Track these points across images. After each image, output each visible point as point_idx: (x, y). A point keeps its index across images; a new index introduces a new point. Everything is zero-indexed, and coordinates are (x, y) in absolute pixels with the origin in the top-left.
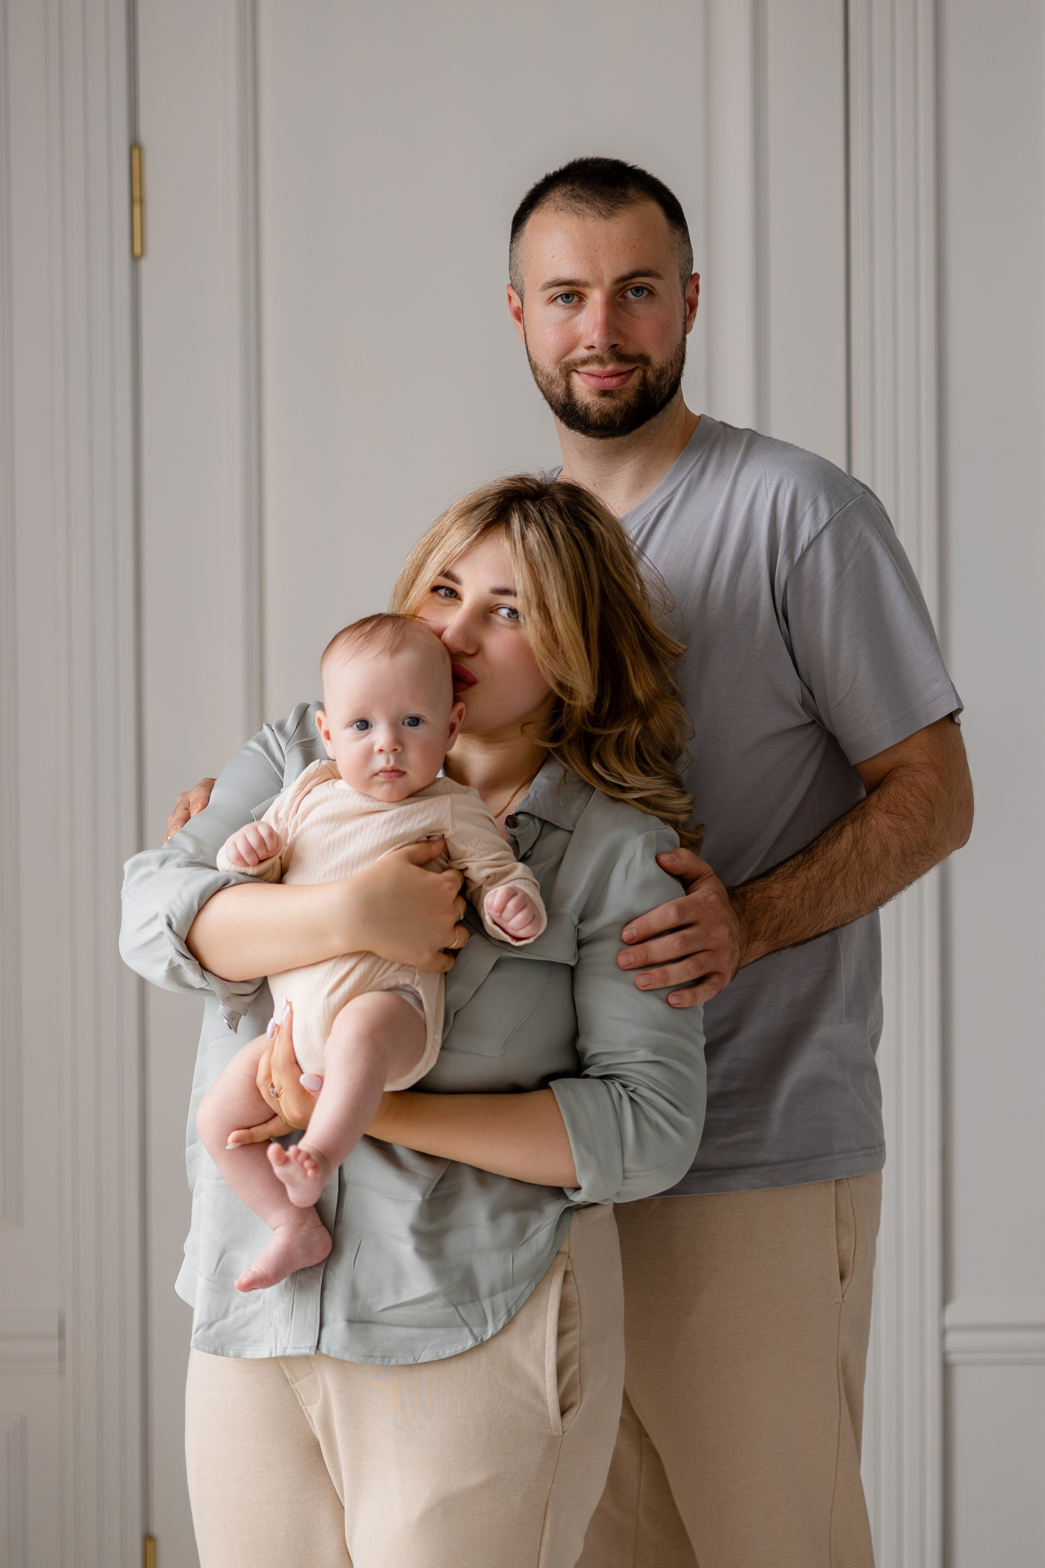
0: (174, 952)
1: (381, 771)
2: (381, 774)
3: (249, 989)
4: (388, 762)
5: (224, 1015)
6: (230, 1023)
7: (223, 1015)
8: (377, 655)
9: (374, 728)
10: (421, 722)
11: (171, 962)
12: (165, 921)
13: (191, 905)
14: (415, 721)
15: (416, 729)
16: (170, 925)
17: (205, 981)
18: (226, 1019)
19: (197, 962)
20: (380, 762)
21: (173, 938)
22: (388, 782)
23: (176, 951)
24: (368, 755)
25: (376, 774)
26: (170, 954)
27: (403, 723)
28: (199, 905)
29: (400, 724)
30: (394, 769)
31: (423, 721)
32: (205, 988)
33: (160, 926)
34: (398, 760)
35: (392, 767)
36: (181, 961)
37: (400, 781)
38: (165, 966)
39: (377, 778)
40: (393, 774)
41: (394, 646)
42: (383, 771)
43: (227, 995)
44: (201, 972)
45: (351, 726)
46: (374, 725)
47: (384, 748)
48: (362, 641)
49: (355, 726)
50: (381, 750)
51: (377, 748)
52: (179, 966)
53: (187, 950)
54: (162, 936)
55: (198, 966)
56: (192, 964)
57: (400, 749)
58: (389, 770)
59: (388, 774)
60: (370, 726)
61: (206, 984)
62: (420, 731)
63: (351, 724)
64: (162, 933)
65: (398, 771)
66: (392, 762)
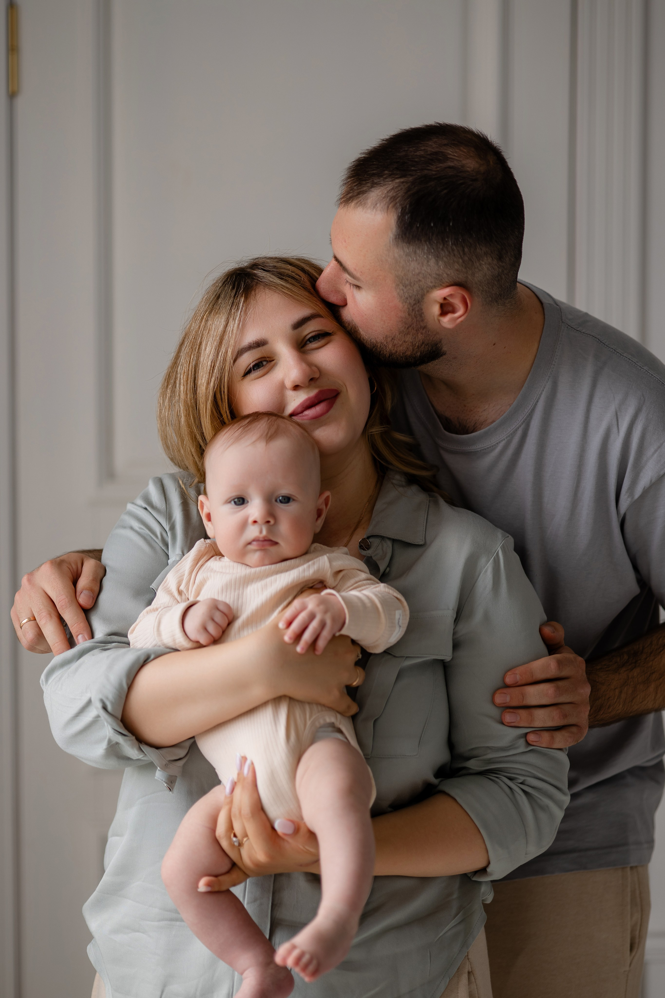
0: (112, 731)
1: (254, 540)
2: (255, 543)
3: (182, 753)
4: (261, 532)
5: (164, 780)
6: (170, 786)
7: (162, 780)
8: (254, 442)
9: (249, 503)
10: (291, 500)
11: (110, 741)
12: (99, 705)
13: (121, 685)
14: (287, 500)
15: (288, 506)
16: (105, 708)
17: (142, 753)
18: (166, 783)
19: (134, 738)
20: (253, 532)
21: (109, 719)
22: (261, 550)
23: (113, 731)
24: (243, 526)
25: (250, 543)
26: (108, 733)
27: (276, 501)
28: (127, 684)
29: (274, 500)
30: (266, 538)
31: (294, 500)
32: (142, 759)
33: (95, 710)
34: (270, 531)
35: (264, 537)
36: (120, 739)
37: (273, 549)
38: (104, 745)
39: (250, 547)
40: (266, 543)
41: (269, 435)
42: (255, 540)
43: (164, 763)
44: (138, 746)
45: (230, 502)
46: (249, 501)
47: (258, 520)
48: (240, 432)
49: (233, 502)
50: (255, 522)
51: (251, 520)
52: (117, 743)
53: (124, 728)
54: (99, 719)
55: (135, 741)
56: (130, 740)
57: (272, 522)
58: (261, 539)
59: (261, 543)
60: (246, 501)
61: (142, 756)
62: (292, 507)
63: (229, 501)
64: (98, 716)
65: (270, 540)
66: (264, 532)
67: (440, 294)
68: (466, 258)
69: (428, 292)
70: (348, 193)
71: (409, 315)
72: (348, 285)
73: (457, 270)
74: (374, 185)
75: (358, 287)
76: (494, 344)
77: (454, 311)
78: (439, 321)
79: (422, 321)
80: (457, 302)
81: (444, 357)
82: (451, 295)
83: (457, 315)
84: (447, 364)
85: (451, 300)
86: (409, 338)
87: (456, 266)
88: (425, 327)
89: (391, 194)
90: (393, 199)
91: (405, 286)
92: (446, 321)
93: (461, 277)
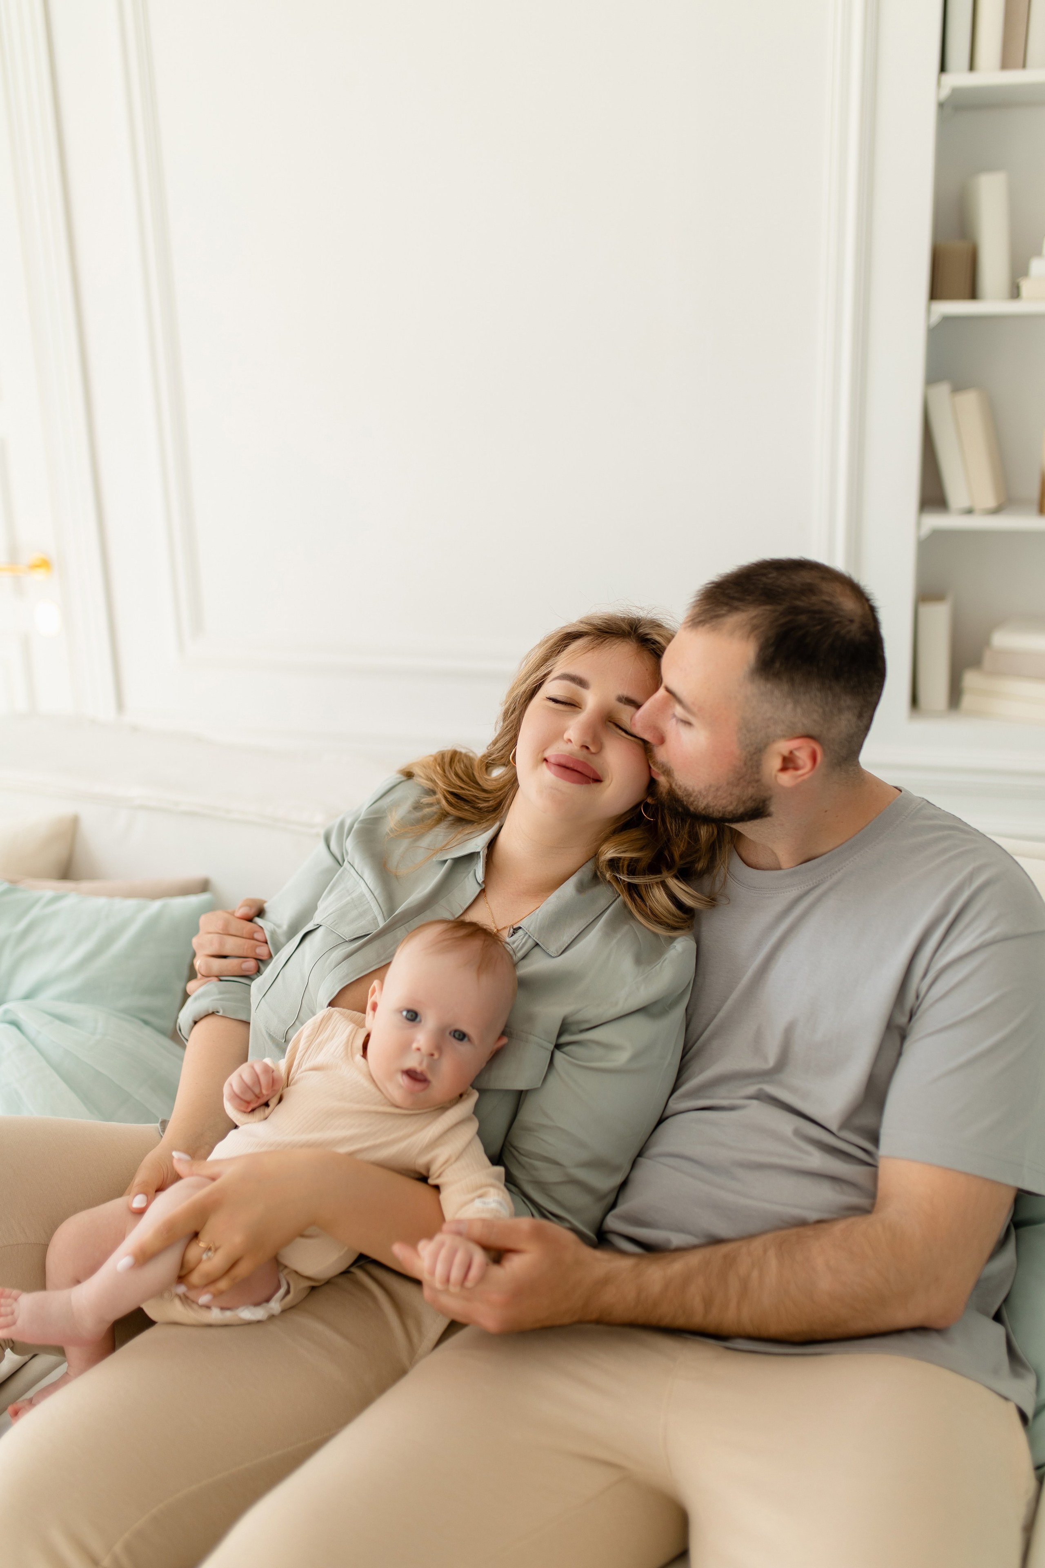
1: (408, 1071)
4: (419, 1064)
9: (421, 1024)
15: (459, 1045)
20: (412, 1061)
24: (405, 1048)
27: (449, 1033)
29: (446, 1032)
30: (421, 1073)
31: (468, 1040)
34: (429, 1065)
35: (420, 1071)
42: (410, 1071)
45: (401, 1012)
46: (422, 1022)
47: (423, 1049)
49: (404, 1014)
50: (419, 1049)
51: (415, 1045)
58: (416, 1072)
60: (418, 1021)
62: (461, 1048)
63: (401, 1010)
65: (422, 1077)
66: (422, 1066)
67: (784, 746)
68: (827, 709)
69: (774, 741)
70: (699, 615)
71: (745, 764)
72: (674, 721)
73: (815, 721)
74: (734, 609)
75: (688, 723)
76: (826, 811)
77: (796, 768)
78: (776, 776)
79: (758, 773)
80: (803, 757)
81: (769, 818)
82: (798, 749)
83: (800, 772)
84: (769, 828)
85: (797, 753)
86: (737, 791)
87: (815, 716)
88: (758, 781)
89: (755, 621)
90: (754, 628)
91: (749, 731)
92: (786, 779)
93: (815, 731)
